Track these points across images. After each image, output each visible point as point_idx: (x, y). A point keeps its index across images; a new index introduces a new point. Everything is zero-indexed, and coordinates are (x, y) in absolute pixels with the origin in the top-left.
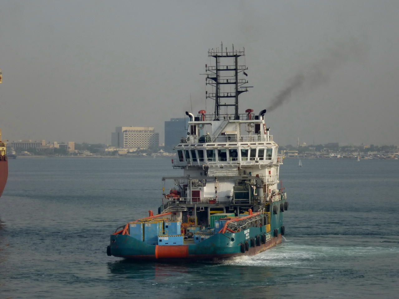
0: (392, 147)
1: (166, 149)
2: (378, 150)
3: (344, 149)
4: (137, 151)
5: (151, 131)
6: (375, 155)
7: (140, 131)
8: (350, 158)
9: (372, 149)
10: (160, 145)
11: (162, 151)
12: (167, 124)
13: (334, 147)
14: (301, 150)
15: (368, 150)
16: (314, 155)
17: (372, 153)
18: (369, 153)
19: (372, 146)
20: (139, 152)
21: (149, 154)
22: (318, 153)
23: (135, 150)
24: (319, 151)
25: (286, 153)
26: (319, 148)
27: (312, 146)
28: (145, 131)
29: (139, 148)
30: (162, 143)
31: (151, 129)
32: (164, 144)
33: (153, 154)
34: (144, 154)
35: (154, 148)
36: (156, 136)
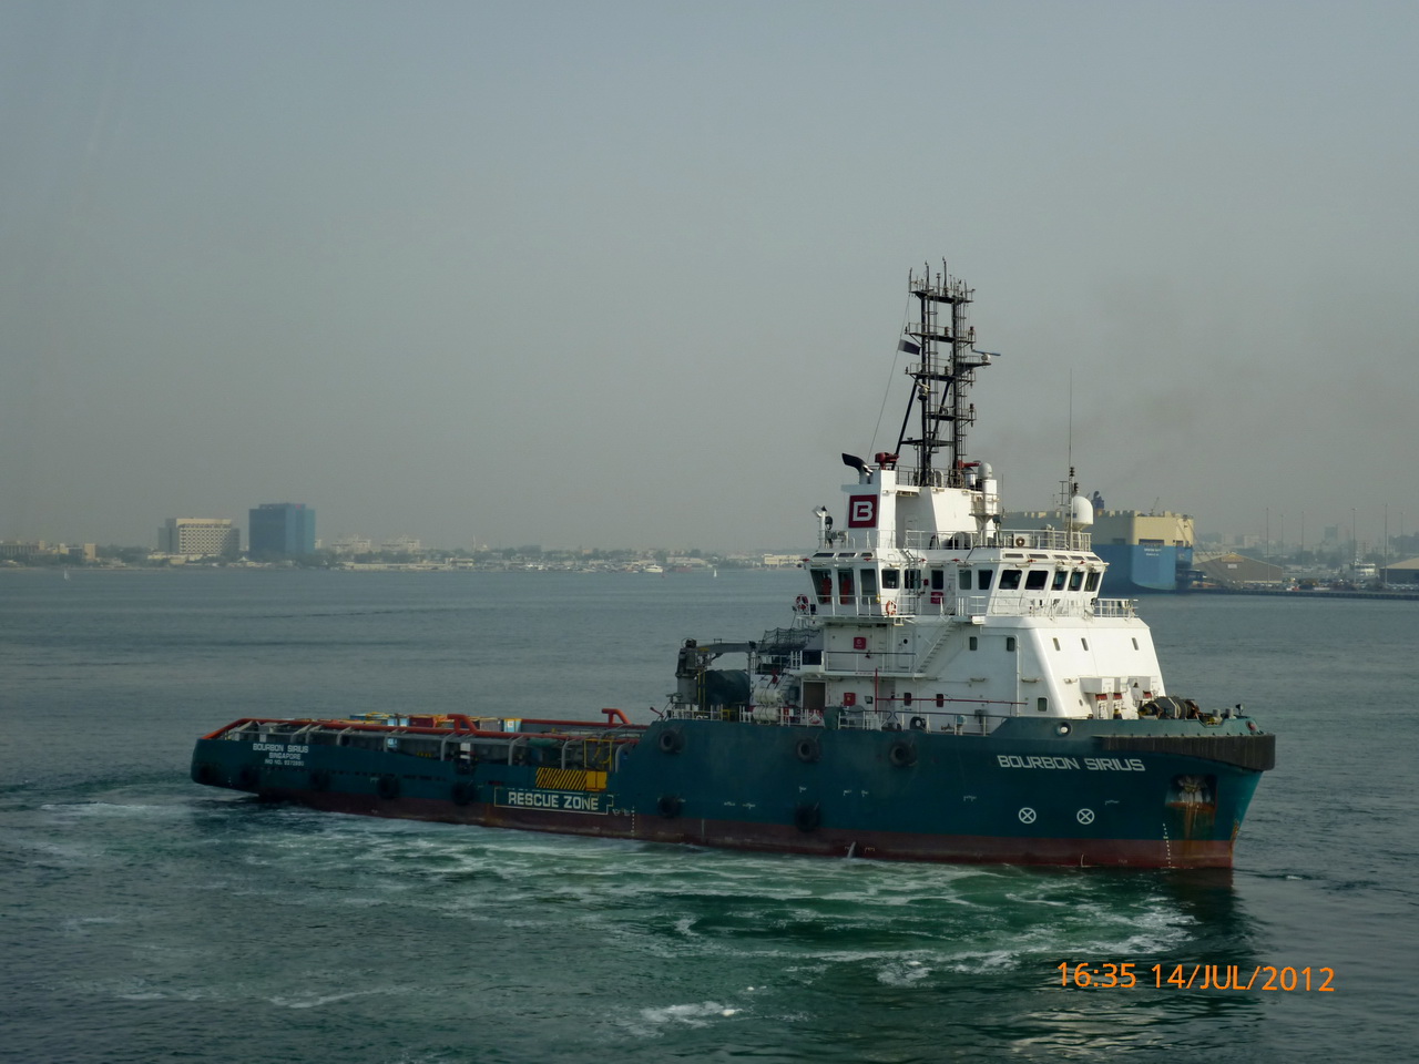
0: (629, 552)
1: (251, 555)
2: (607, 558)
3: (550, 556)
4: (202, 559)
5: (225, 526)
6: (601, 566)
7: (207, 526)
8: (559, 570)
9: (595, 555)
10: (241, 549)
11: (244, 559)
12: (253, 513)
13: (533, 553)
14: (479, 557)
15: (588, 557)
16: (502, 565)
17: (595, 562)
18: (590, 562)
19: (596, 550)
20: (206, 560)
21: (222, 565)
22: (507, 563)
23: (198, 557)
24: (509, 559)
25: (454, 563)
26: (508, 554)
27: (496, 551)
28: (216, 526)
29: (205, 554)
30: (245, 546)
31: (226, 522)
32: (247, 548)
33: (230, 564)
34: (215, 565)
35: (230, 552)
36: (234, 535)
